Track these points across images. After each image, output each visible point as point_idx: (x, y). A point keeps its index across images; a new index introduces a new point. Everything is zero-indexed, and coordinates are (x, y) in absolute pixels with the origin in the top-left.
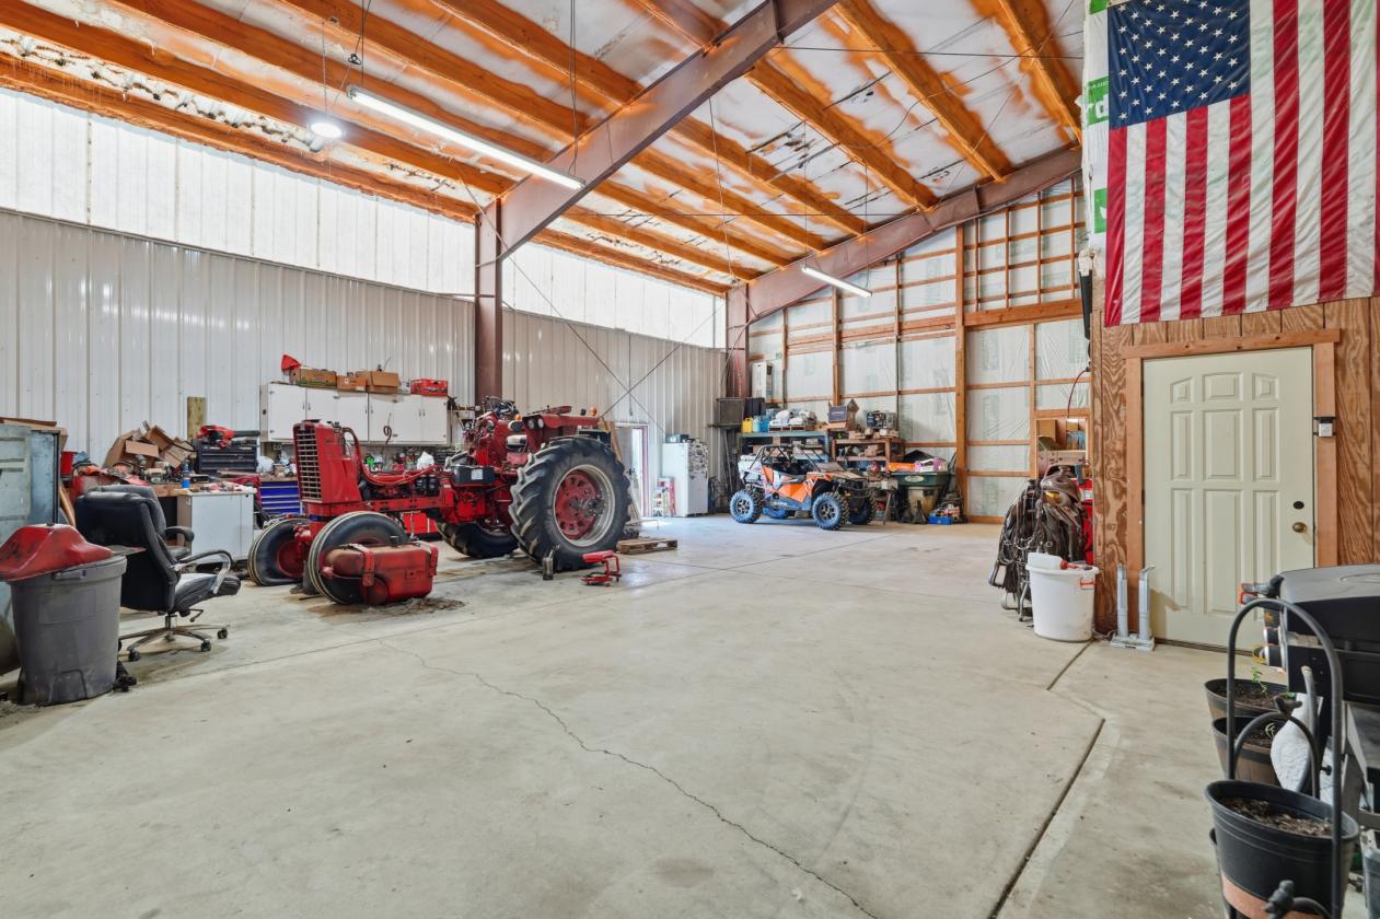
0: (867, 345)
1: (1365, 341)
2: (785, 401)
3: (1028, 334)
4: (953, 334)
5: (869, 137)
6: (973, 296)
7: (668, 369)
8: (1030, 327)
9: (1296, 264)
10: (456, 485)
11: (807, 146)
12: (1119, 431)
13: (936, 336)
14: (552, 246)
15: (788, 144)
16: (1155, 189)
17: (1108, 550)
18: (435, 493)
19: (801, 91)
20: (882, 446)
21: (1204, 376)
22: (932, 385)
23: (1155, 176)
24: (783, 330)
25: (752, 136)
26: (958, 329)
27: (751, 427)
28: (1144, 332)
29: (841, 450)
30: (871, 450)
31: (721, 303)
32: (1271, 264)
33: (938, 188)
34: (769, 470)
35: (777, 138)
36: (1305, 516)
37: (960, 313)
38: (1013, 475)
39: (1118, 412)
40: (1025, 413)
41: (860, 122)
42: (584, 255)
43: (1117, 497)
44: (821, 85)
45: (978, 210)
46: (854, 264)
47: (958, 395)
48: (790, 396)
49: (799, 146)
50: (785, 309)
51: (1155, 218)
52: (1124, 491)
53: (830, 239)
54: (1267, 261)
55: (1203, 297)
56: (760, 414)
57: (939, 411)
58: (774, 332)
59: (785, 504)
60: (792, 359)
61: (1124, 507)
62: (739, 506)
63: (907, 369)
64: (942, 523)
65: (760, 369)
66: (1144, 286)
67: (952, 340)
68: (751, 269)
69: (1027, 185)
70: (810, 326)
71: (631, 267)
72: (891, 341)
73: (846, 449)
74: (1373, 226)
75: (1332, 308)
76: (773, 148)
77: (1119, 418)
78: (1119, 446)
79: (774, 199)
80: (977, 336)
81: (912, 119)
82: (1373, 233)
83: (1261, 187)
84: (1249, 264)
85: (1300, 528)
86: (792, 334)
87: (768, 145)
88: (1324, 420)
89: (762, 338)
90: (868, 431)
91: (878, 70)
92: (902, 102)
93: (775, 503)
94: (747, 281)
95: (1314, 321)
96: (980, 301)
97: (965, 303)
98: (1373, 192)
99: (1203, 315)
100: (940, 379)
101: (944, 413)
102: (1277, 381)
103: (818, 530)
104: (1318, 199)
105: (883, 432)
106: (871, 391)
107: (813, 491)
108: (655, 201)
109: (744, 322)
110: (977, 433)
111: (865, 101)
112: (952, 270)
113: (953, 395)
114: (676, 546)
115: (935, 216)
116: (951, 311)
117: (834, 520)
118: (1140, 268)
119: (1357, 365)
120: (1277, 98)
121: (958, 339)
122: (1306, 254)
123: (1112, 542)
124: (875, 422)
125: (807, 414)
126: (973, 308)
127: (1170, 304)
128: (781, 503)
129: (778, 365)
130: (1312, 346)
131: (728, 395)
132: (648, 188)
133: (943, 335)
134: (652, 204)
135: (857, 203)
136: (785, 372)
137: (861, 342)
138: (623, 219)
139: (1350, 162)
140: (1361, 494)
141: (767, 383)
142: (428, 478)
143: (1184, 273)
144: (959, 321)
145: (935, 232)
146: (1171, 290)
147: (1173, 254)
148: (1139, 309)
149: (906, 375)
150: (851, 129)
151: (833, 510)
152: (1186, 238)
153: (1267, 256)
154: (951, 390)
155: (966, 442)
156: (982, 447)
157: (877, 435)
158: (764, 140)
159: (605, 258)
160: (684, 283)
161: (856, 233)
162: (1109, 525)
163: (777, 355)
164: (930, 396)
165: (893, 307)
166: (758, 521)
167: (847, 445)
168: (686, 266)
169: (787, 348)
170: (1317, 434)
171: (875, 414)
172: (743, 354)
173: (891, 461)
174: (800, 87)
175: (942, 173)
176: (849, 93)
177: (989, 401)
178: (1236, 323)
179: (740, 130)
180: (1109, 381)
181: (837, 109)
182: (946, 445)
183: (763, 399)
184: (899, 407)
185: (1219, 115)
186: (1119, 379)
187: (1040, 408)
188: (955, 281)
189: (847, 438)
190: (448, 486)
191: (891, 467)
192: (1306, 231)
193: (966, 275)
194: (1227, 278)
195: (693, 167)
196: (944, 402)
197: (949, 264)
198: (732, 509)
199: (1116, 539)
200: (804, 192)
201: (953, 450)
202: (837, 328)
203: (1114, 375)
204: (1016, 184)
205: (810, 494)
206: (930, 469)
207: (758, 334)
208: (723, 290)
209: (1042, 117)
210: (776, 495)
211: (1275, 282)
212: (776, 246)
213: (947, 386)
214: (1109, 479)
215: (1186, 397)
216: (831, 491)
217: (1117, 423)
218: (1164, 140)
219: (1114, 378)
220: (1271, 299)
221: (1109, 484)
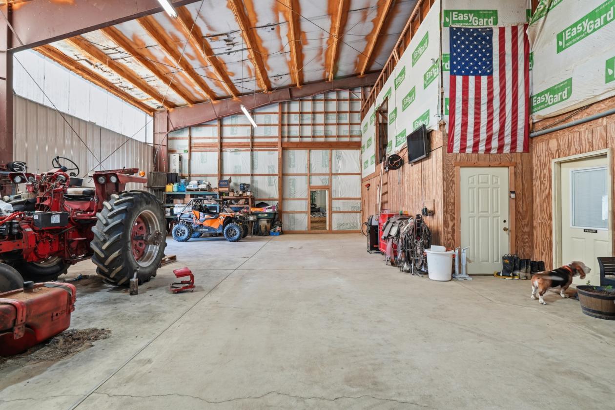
0: (235, 151)
1: (521, 167)
2: (190, 176)
3: (307, 154)
4: (276, 150)
5: (261, 50)
6: (286, 134)
7: (123, 152)
8: (308, 151)
9: (505, 138)
10: (37, 228)
11: (233, 44)
12: (452, 194)
13: (269, 150)
14: (45, 55)
15: (225, 40)
16: (465, 102)
17: (449, 242)
18: (19, 236)
19: (245, 14)
20: (247, 200)
21: (479, 175)
22: (267, 173)
23: (465, 97)
24: (189, 138)
25: (210, 28)
26: (279, 148)
27: (172, 188)
28: (461, 156)
29: (225, 202)
30: (241, 202)
31: (150, 119)
32: (499, 137)
33: (274, 84)
34: (197, 213)
35: (222, 35)
36: (507, 225)
37: (280, 141)
38: (301, 212)
39: (452, 187)
40: (305, 186)
41: (262, 41)
42: (68, 68)
43: (452, 220)
44: (255, 14)
45: (290, 98)
46: (231, 111)
47: (279, 177)
48: (192, 173)
49: (230, 43)
50: (190, 128)
51: (465, 113)
52: (454, 218)
53: (218, 96)
54: (497, 136)
55: (480, 146)
56: (176, 182)
57: (270, 184)
58: (183, 138)
59: (207, 230)
60: (193, 154)
61: (454, 225)
62: (178, 232)
63: (255, 164)
64: (276, 235)
65: (175, 158)
66: (461, 139)
67: (277, 153)
68: (172, 103)
69: (309, 92)
70: (205, 138)
71: (101, 84)
72: (248, 150)
73: (228, 201)
74: (523, 130)
75: (514, 154)
76: (217, 39)
77: (452, 189)
78: (452, 201)
79: (203, 67)
80: (287, 152)
81: (282, 49)
82: (523, 132)
83: (496, 110)
84: (493, 136)
85: (505, 229)
86: (194, 141)
87: (215, 37)
88: (512, 192)
89: (175, 141)
90: (241, 193)
91: (282, 19)
92: (282, 39)
93: (201, 230)
94: (169, 109)
95: (509, 159)
96: (289, 137)
97: (282, 137)
98: (524, 118)
99: (479, 152)
100: (270, 170)
101: (273, 185)
102: (499, 178)
103: (227, 242)
104: (511, 117)
105: (248, 193)
106: (237, 173)
107: (223, 222)
108: (135, 47)
109: (166, 130)
110: (287, 195)
111: (269, 32)
112: (277, 122)
113: (277, 178)
114: (175, 259)
115: (272, 96)
116: (276, 140)
117: (236, 237)
118: (460, 132)
119: (519, 174)
120: (500, 80)
121: (279, 152)
122: (507, 136)
123: (450, 239)
124: (244, 189)
125: (207, 183)
126: (286, 140)
127: (469, 147)
128: (204, 230)
129: (186, 156)
130: (508, 167)
131: (156, 170)
132: (135, 37)
133: (272, 150)
134: (133, 49)
135: (240, 81)
136: (190, 160)
137: (233, 149)
138: (107, 52)
139: (518, 107)
140: (520, 217)
141: (179, 165)
142: (11, 224)
143: (474, 136)
144: (280, 145)
145: (271, 103)
146: (470, 142)
147: (471, 129)
148: (459, 148)
149: (255, 167)
150: (256, 43)
151: (235, 232)
152: (475, 123)
153: (498, 134)
154: (276, 175)
155: (282, 199)
156: (289, 201)
157: (245, 195)
158: (215, 33)
159: (84, 74)
160: (131, 102)
161: (234, 96)
162: (449, 232)
163: (185, 151)
164: (266, 177)
165: (249, 134)
166: (189, 240)
167: (228, 199)
168: (137, 93)
169: (191, 148)
170: (511, 197)
171: (244, 185)
172: (165, 148)
173: (252, 207)
174: (246, 12)
175: (279, 77)
176: (265, 25)
177: (291, 181)
178: (488, 157)
179: (206, 22)
180: (449, 174)
181: (256, 31)
182: (274, 200)
183: (177, 174)
184: (252, 181)
185: (484, 79)
186: (452, 174)
187: (311, 185)
188: (278, 127)
189: (228, 196)
190: (29, 230)
191: (253, 210)
192: (508, 127)
193: (283, 125)
194: (487, 140)
195: (169, 35)
196: (272, 180)
197: (275, 119)
198: (173, 235)
199: (451, 237)
200: (220, 67)
201: (276, 203)
202: (220, 141)
203: (451, 172)
204: (305, 90)
205: (222, 224)
206: (271, 210)
207: (173, 139)
208: (151, 111)
209: (322, 65)
210: (201, 226)
211: (500, 144)
212: (191, 94)
213: (274, 173)
214: (449, 214)
215: (473, 183)
216: (232, 222)
217: (451, 191)
218: (468, 84)
219: (451, 174)
220: (498, 149)
221: (449, 216)
